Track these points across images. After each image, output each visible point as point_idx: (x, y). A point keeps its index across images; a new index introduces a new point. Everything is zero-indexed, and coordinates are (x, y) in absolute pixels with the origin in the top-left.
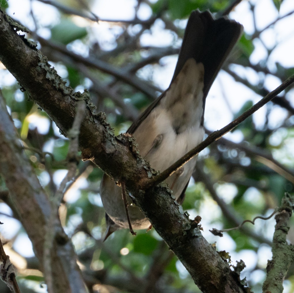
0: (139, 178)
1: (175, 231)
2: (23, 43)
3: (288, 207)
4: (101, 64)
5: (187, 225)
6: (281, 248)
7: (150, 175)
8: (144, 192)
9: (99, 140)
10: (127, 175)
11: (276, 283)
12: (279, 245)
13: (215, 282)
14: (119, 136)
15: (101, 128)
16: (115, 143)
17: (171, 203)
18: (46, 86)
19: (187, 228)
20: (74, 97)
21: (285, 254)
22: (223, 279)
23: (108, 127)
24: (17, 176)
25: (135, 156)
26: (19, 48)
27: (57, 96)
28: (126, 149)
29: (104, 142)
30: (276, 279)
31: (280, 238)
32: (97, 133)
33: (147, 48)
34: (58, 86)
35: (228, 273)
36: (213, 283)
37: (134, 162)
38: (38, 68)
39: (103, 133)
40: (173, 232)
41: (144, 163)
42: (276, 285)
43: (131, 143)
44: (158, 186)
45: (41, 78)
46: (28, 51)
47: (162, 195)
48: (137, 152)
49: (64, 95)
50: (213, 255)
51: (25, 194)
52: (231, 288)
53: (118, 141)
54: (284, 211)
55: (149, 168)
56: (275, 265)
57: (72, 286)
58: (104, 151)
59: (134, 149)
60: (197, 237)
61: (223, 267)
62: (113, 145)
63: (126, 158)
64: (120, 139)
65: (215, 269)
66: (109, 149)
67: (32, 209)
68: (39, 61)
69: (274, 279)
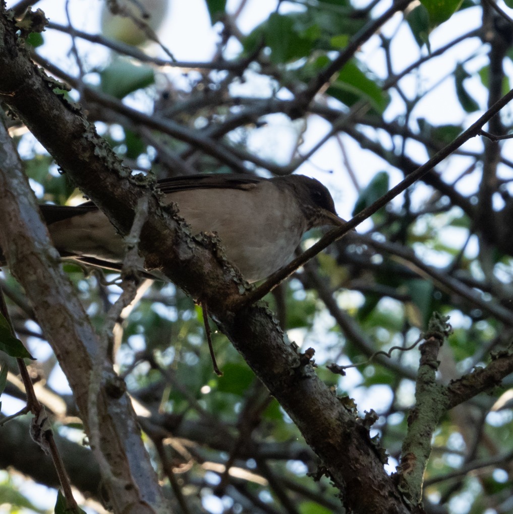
0: (227, 295)
1: (277, 370)
2: (62, 106)
3: (437, 333)
5: (294, 361)
6: (429, 391)
7: (242, 290)
8: (233, 314)
9: (169, 242)
10: (209, 291)
11: (421, 441)
12: (425, 386)
13: (335, 440)
14: (197, 236)
15: (173, 225)
16: (193, 245)
17: (272, 330)
18: (95, 165)
19: (295, 366)
20: (133, 181)
21: (434, 399)
22: (347, 437)
23: (182, 223)
24: (50, 300)
25: (220, 263)
26: (55, 112)
27: (110, 180)
28: (207, 253)
29: (176, 243)
30: (421, 435)
31: (427, 377)
32: (166, 232)
33: (238, 101)
34: (111, 166)
35: (353, 429)
36: (331, 441)
37: (220, 272)
38: (83, 141)
39: (176, 232)
40: (276, 371)
41: (233, 273)
42: (421, 444)
43: (215, 245)
44: (254, 306)
45: (87, 154)
46: (68, 117)
47: (260, 318)
48: (224, 259)
49: (120, 178)
50: (332, 403)
51: (62, 326)
52: (357, 448)
53: (197, 243)
54: (433, 338)
55: (240, 280)
56: (420, 415)
57: (129, 456)
58: (177, 256)
59: (220, 254)
60: (309, 377)
61: (347, 419)
62: (190, 248)
63: (207, 267)
64: (199, 239)
65: (335, 423)
66: (184, 254)
67: (72, 348)
68: (85, 131)
69: (418, 435)
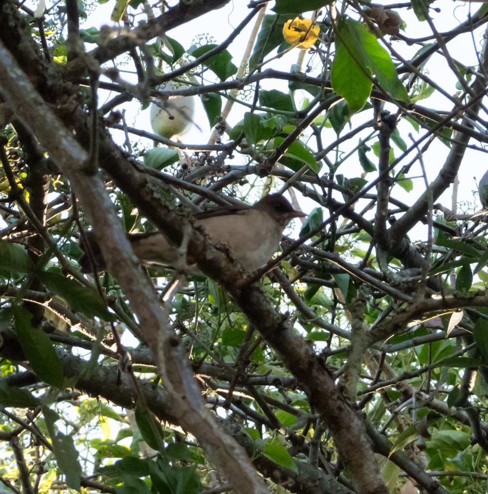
0: (235, 280)
2: (133, 168)
3: (363, 299)
4: (189, 184)
5: (278, 319)
6: (358, 334)
7: (245, 277)
8: (240, 292)
9: (200, 249)
10: (225, 278)
11: (355, 365)
12: (357, 331)
13: (304, 366)
14: (217, 244)
15: (202, 238)
16: (214, 250)
17: (264, 300)
18: (154, 203)
19: (278, 322)
20: (178, 212)
21: (362, 339)
22: (311, 364)
23: (207, 237)
25: (231, 260)
26: (129, 172)
27: (163, 212)
28: (223, 255)
29: (204, 249)
30: (356, 361)
31: (357, 326)
32: (198, 243)
33: (229, 168)
34: (164, 204)
35: (315, 359)
36: (302, 368)
37: (231, 266)
38: (146, 189)
39: (204, 242)
40: (267, 325)
41: (239, 266)
42: (355, 367)
43: (227, 250)
44: (252, 286)
45: (149, 197)
46: (137, 174)
47: (256, 293)
48: (234, 258)
49: (169, 211)
50: (302, 344)
52: (318, 370)
53: (217, 249)
54: (360, 302)
55: (244, 270)
56: (354, 349)
58: (205, 257)
59: (231, 255)
60: (287, 328)
61: (311, 353)
62: (212, 252)
63: (224, 263)
64: (218, 246)
65: (303, 355)
66: (209, 256)
68: (147, 183)
69: (354, 362)
